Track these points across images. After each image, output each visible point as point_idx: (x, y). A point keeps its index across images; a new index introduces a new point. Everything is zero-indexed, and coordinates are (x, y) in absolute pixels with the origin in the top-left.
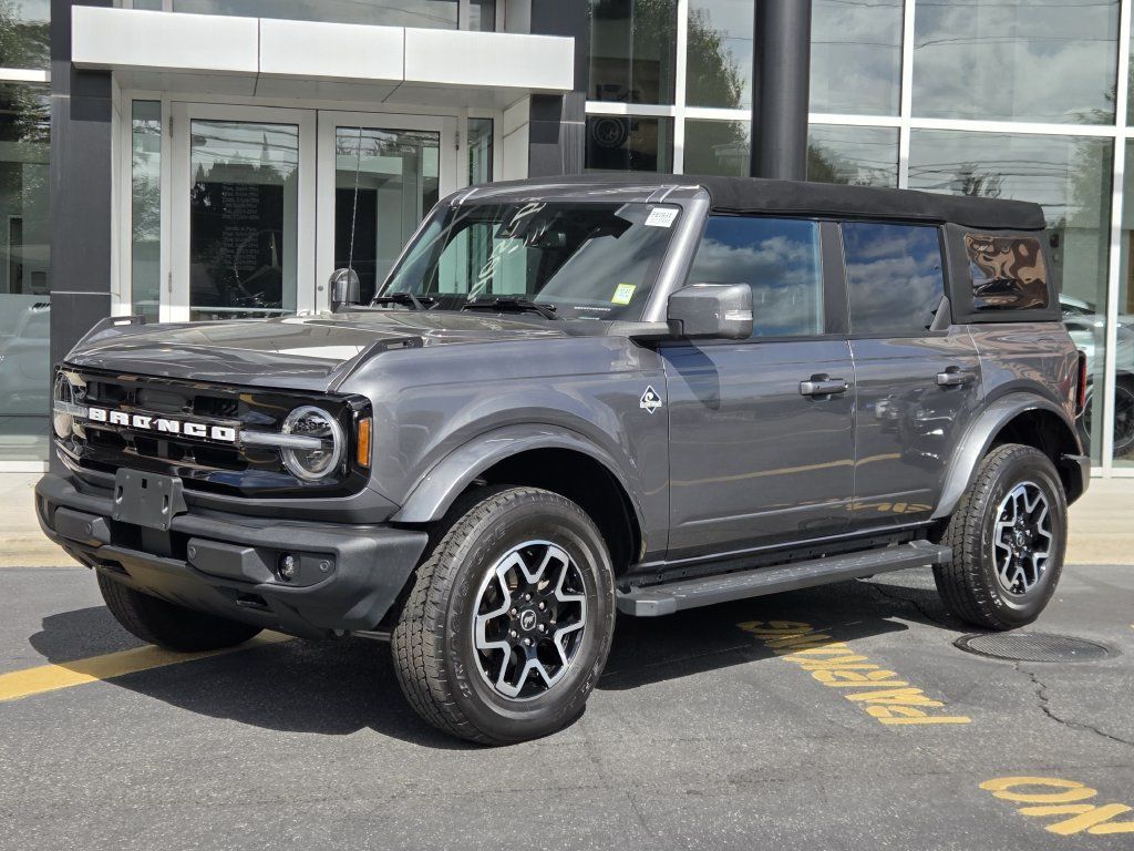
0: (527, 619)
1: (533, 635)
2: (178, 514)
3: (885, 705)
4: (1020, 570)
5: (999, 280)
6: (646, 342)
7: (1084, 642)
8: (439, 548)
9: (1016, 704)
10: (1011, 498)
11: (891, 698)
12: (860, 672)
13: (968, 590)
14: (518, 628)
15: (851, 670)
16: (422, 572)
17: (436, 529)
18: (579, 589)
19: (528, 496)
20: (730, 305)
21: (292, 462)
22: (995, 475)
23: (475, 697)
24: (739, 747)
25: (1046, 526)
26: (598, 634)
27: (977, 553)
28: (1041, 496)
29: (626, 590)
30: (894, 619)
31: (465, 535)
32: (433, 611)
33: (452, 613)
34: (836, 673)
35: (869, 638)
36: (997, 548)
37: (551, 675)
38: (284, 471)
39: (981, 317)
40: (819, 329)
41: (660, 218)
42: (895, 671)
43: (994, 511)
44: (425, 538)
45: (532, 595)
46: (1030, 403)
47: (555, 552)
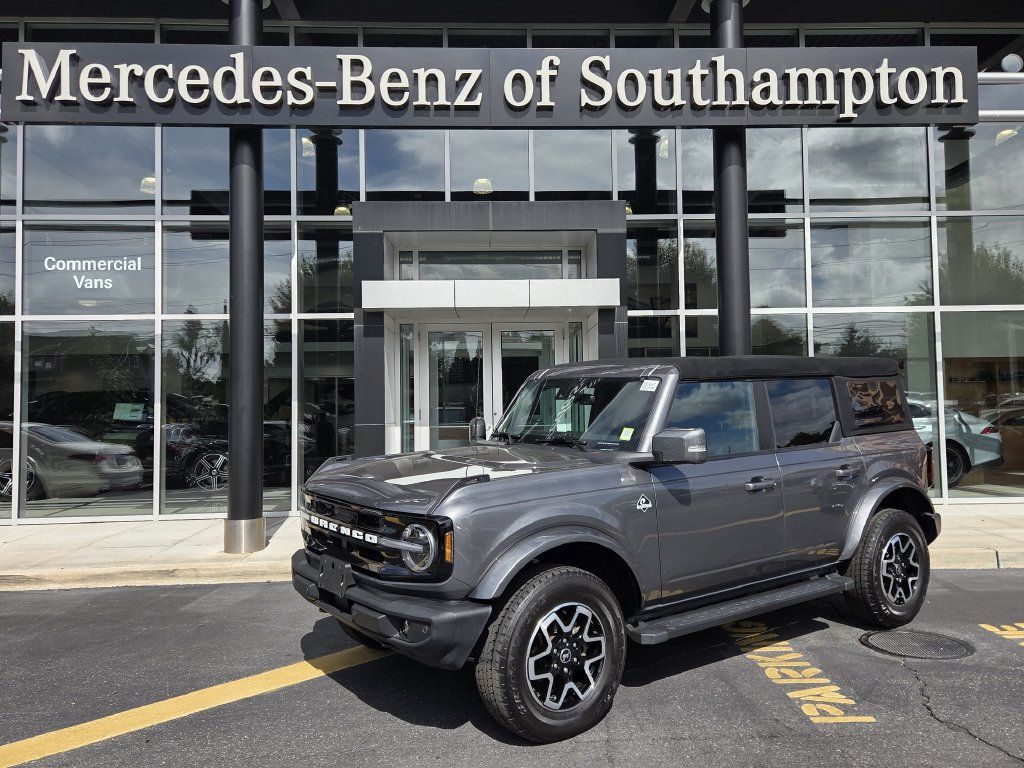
0: (564, 656)
1: (571, 666)
2: (350, 587)
3: (814, 703)
4: (900, 590)
5: (873, 407)
6: (641, 466)
7: (948, 638)
8: (502, 613)
9: (907, 701)
10: (891, 544)
11: (819, 695)
12: (796, 669)
13: (866, 604)
14: (559, 663)
15: (791, 668)
16: (492, 629)
17: (498, 603)
18: (600, 633)
19: (561, 574)
20: (691, 442)
21: (408, 559)
22: (878, 531)
23: (529, 713)
24: (710, 747)
25: (915, 560)
26: (614, 660)
27: (870, 581)
28: (911, 541)
29: (635, 625)
30: (819, 619)
31: (519, 604)
32: (498, 657)
33: (511, 658)
34: (782, 670)
35: (804, 637)
36: (884, 577)
37: (583, 693)
38: (403, 565)
39: (861, 432)
40: (755, 447)
41: (649, 386)
42: (821, 668)
43: (881, 553)
44: (489, 609)
45: (567, 638)
46: (899, 482)
47: (582, 609)
